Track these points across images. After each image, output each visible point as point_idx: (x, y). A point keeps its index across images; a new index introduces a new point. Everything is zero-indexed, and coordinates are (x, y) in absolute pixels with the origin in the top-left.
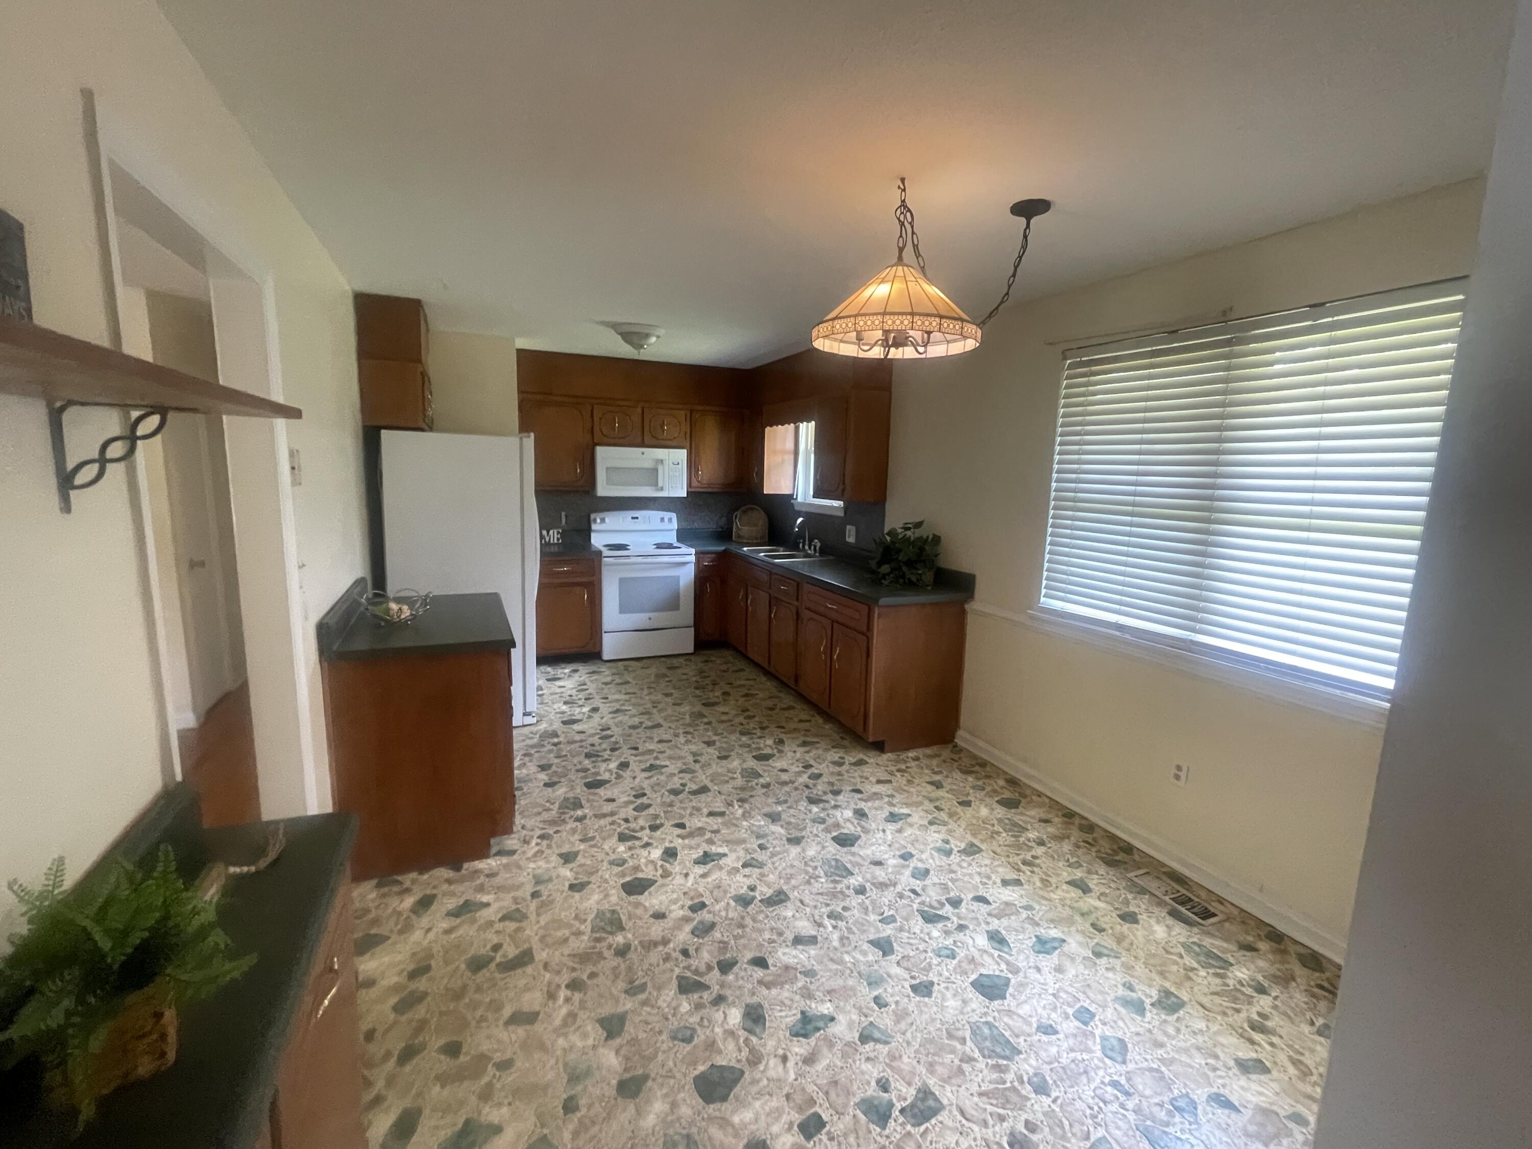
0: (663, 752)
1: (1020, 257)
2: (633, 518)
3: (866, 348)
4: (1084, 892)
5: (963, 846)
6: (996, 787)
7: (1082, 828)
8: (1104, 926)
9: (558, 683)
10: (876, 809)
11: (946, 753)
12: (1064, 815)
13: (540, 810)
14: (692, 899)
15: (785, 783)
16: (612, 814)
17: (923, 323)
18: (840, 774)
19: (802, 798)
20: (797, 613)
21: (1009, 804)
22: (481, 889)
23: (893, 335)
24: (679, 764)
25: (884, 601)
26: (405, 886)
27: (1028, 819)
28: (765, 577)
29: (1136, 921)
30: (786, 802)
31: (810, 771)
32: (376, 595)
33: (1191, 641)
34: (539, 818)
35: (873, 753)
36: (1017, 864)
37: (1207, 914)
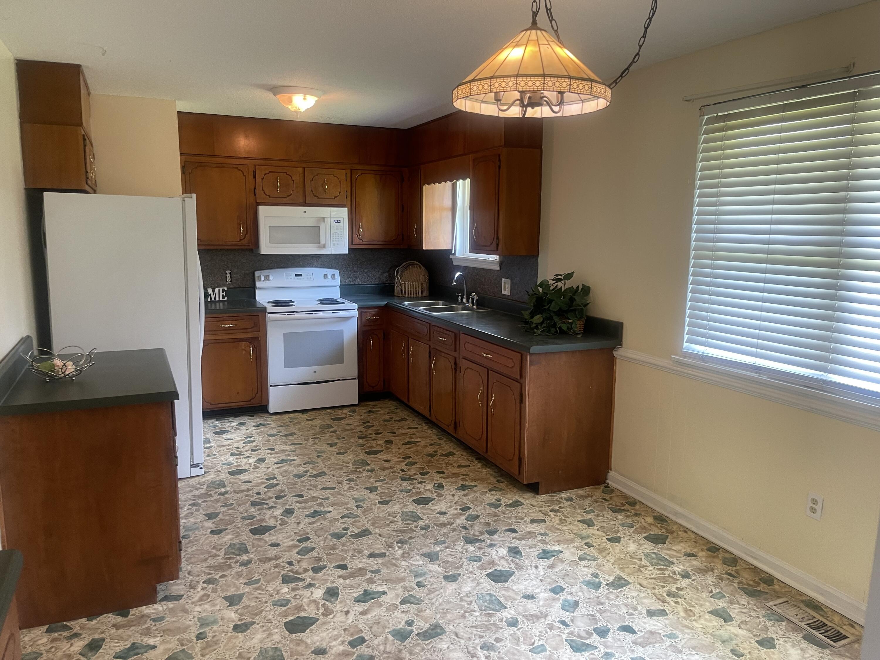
0: (327, 499)
1: (650, 19)
2: (296, 275)
3: (505, 108)
4: (725, 621)
5: (611, 579)
6: (644, 524)
7: (725, 562)
8: (743, 651)
9: (225, 436)
10: (530, 547)
11: (598, 493)
12: (709, 550)
13: (207, 556)
14: (352, 635)
15: (444, 525)
16: (277, 558)
17: (554, 84)
18: (496, 515)
19: (460, 538)
20: (455, 364)
21: (656, 540)
22: (147, 632)
23: (528, 95)
24: (342, 510)
25: (534, 349)
26: (75, 631)
27: (675, 553)
28: (425, 330)
29: (774, 647)
30: (444, 542)
31: (468, 513)
32: (41, 353)
33: (823, 380)
34: (205, 565)
35: (528, 495)
36: (662, 595)
37: (838, 637)
